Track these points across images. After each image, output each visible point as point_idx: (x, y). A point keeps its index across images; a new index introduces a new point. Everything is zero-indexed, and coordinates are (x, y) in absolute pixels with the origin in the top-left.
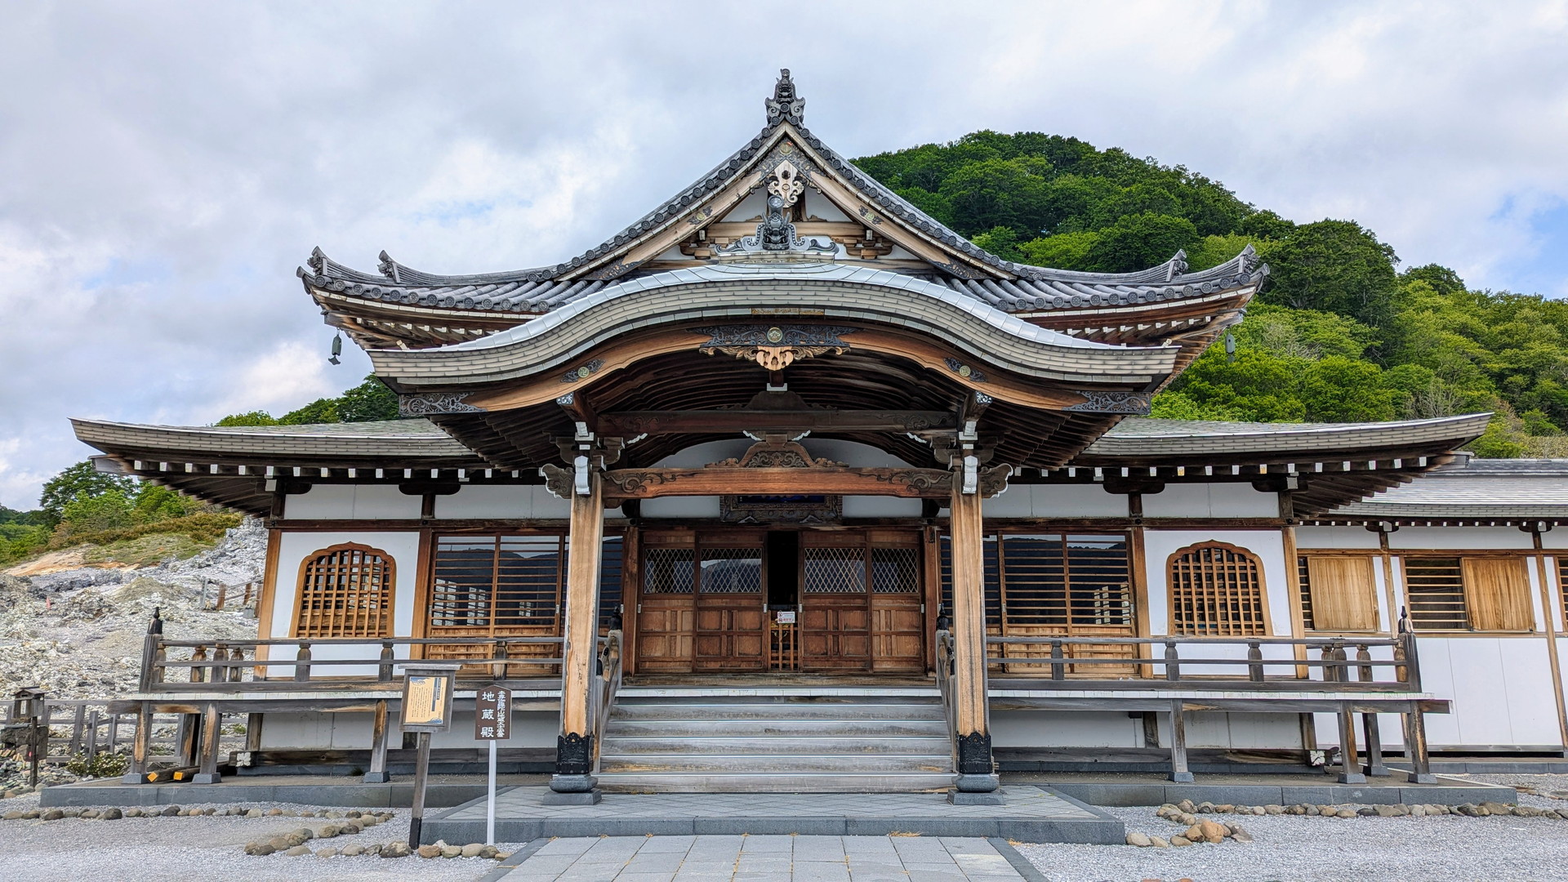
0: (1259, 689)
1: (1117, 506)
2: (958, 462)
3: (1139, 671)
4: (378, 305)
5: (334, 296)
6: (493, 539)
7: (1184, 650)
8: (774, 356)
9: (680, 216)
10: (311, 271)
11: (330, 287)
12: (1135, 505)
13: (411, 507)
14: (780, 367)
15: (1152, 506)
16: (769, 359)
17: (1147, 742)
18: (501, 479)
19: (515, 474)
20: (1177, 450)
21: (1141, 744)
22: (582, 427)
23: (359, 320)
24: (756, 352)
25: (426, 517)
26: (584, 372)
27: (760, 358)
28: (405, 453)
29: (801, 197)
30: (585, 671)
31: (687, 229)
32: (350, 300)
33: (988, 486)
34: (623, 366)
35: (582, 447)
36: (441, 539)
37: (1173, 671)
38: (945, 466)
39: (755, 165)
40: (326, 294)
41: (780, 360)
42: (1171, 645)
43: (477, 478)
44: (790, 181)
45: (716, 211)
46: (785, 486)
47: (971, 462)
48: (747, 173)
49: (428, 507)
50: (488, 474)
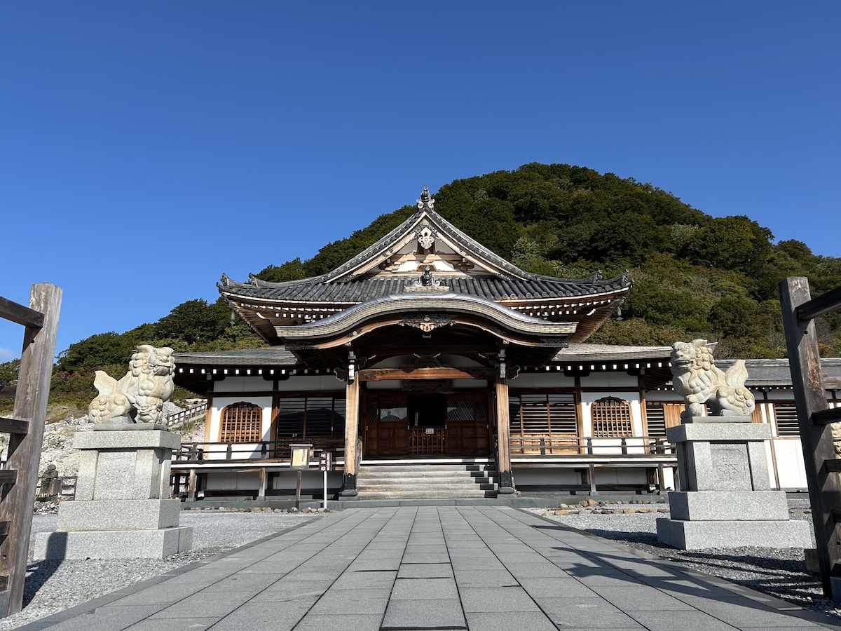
0: (625, 457)
1: (570, 383)
2: (498, 365)
3: (579, 452)
4: (251, 298)
5: (232, 295)
6: (304, 399)
7: (594, 442)
8: (427, 326)
9: (379, 253)
10: (221, 284)
11: (231, 290)
12: (577, 382)
13: (269, 386)
14: (429, 330)
15: (585, 383)
16: (425, 328)
17: (583, 482)
18: (311, 373)
19: (317, 372)
20: (590, 359)
21: (580, 483)
22: (352, 354)
23: (242, 305)
24: (420, 324)
25: (275, 390)
26: (355, 333)
27: (421, 327)
28: (272, 363)
29: (433, 244)
30: (353, 449)
31: (382, 259)
32: (239, 296)
33: (510, 374)
34: (370, 331)
35: (351, 361)
36: (281, 400)
37: (590, 451)
38: (493, 367)
39: (412, 230)
40: (229, 294)
41: (429, 328)
42: (589, 439)
43: (300, 373)
44: (428, 237)
45: (395, 251)
46: (432, 375)
47: (503, 366)
48: (409, 233)
49: (276, 386)
50: (306, 371)
